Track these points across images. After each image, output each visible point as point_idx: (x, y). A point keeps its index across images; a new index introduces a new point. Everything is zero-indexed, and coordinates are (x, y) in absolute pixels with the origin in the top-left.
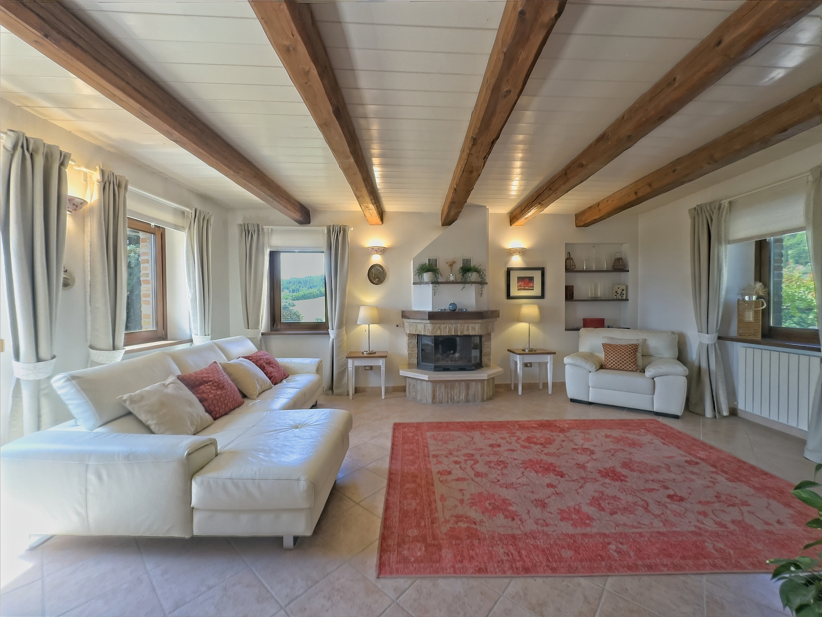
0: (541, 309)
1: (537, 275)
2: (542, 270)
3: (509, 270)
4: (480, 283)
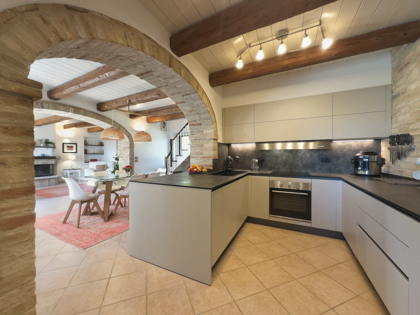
0: (76, 156)
1: (74, 146)
2: (76, 144)
3: (63, 144)
4: (54, 148)
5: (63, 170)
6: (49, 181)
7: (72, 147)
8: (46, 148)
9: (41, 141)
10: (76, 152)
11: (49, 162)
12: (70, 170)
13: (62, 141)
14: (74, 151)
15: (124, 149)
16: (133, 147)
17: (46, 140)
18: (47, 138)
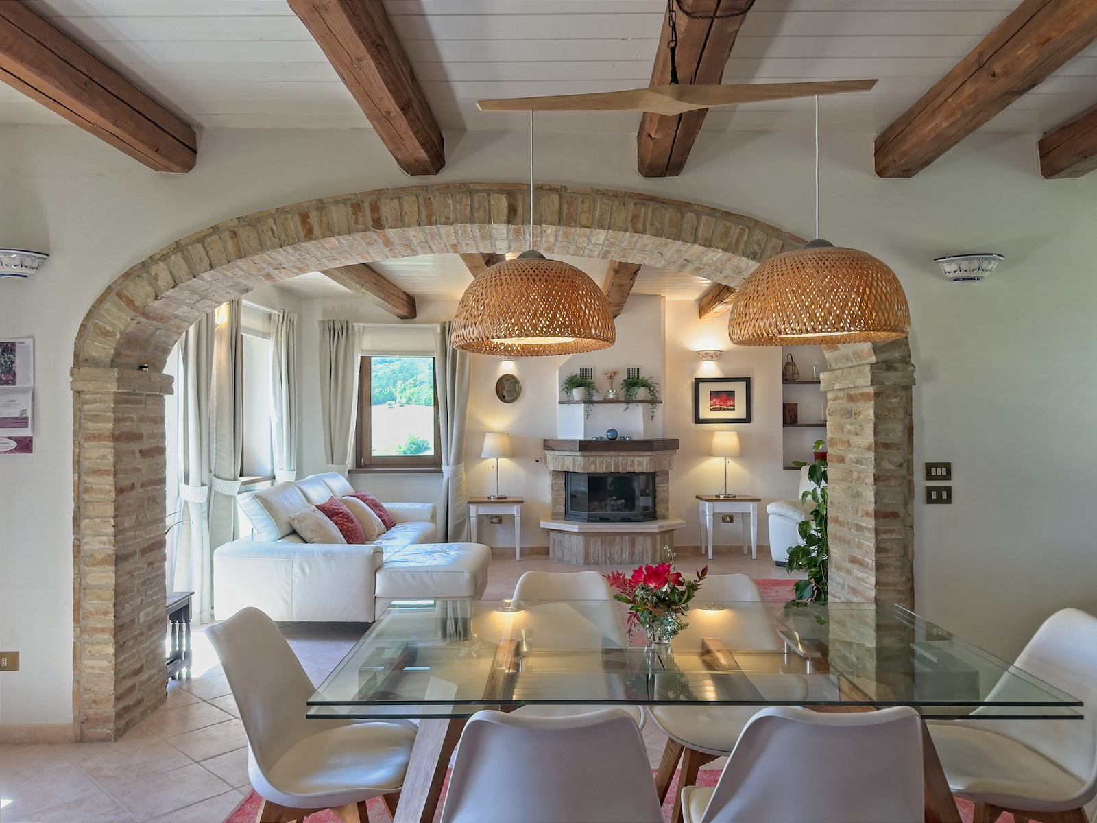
1: (739, 389)
2: (747, 381)
3: (698, 382)
4: (650, 402)
5: (697, 497)
6: (633, 543)
7: (731, 394)
8: (624, 406)
9: (612, 376)
10: (748, 420)
11: (632, 464)
12: (717, 499)
13: (694, 371)
14: (739, 412)
15: (849, 405)
16: (907, 388)
17: (630, 370)
18: (634, 364)
